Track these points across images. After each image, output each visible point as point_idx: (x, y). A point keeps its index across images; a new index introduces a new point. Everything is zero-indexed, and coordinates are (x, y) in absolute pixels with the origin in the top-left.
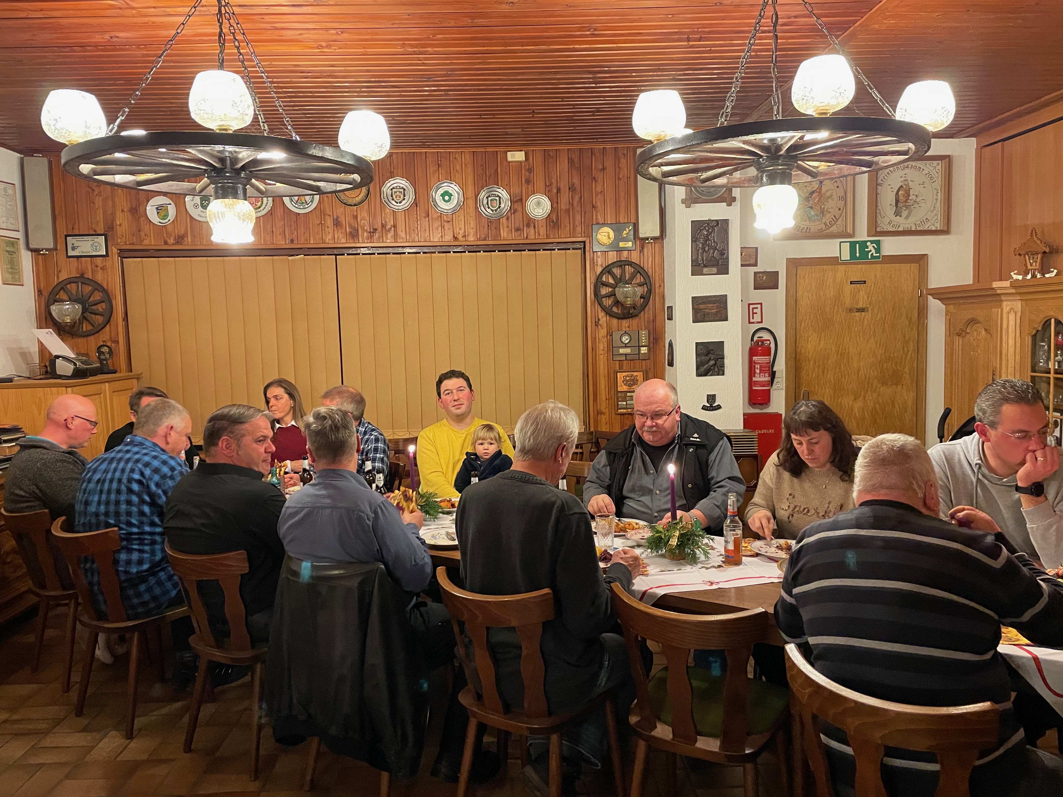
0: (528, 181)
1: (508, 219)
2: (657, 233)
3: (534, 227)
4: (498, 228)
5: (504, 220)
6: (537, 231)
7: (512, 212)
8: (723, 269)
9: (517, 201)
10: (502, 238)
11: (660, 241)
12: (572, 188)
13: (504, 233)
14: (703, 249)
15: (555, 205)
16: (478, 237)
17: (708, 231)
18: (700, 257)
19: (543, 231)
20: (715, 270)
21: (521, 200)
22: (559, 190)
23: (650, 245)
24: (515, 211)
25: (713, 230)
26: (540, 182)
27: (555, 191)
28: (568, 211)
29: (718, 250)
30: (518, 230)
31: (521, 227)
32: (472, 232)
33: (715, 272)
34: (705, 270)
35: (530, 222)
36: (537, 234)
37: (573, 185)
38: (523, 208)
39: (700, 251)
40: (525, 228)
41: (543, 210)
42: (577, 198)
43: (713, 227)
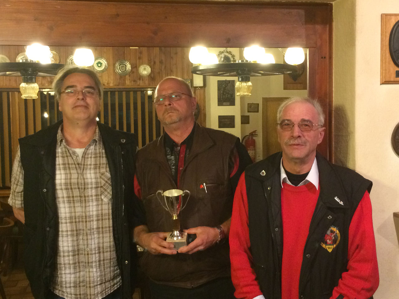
0: (140, 58)
1: (129, 76)
2: (202, 85)
3: (143, 80)
4: (125, 80)
5: (127, 77)
6: (144, 82)
7: (132, 72)
8: (232, 103)
9: (134, 68)
10: (127, 85)
11: (203, 88)
12: (161, 62)
13: (128, 82)
14: (223, 93)
15: (153, 70)
16: (115, 84)
17: (225, 85)
18: (221, 97)
19: (147, 82)
20: (228, 103)
21: (136, 67)
22: (155, 63)
23: (198, 90)
24: (133, 73)
25: (228, 85)
26: (145, 58)
27: (152, 63)
28: (159, 73)
29: (230, 94)
30: (134, 81)
31: (136, 80)
32: (112, 82)
33: (229, 105)
34: (224, 103)
35: (141, 77)
36: (144, 83)
37: (162, 60)
38: (137, 70)
39: (222, 95)
40: (138, 80)
41: (147, 72)
42: (163, 67)
43: (227, 84)
